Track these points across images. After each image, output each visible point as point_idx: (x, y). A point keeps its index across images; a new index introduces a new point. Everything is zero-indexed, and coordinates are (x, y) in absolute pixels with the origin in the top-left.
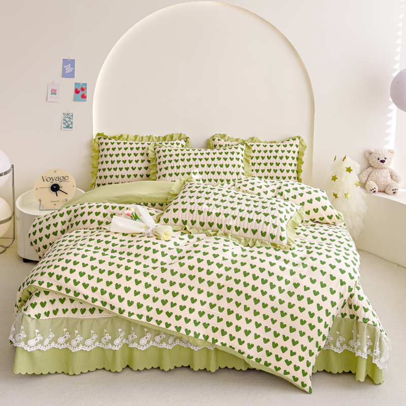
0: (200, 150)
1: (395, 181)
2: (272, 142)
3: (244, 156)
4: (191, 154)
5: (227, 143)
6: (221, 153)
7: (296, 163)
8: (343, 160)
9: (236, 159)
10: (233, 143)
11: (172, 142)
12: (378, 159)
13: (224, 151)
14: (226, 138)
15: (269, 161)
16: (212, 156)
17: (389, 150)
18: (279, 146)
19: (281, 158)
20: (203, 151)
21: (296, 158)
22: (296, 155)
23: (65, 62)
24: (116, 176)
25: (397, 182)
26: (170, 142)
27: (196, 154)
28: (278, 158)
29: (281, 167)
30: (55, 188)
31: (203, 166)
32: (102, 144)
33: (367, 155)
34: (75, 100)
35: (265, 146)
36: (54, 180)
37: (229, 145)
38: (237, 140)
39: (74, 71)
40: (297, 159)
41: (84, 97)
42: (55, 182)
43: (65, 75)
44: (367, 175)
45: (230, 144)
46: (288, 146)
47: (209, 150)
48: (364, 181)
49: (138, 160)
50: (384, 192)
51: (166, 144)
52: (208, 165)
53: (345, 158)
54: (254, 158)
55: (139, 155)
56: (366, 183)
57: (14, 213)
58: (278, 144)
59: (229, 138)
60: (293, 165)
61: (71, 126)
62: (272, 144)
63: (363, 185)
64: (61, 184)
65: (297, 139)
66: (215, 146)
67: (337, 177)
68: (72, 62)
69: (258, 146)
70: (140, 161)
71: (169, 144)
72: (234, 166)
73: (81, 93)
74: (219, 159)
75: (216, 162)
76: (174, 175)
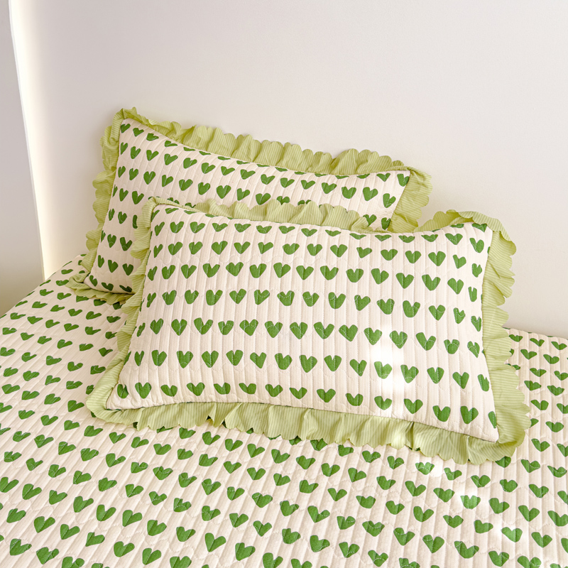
4: (270, 245)
9: (451, 283)
13: (401, 247)
16: (350, 261)
27: (289, 249)
31: (311, 299)
74: (380, 276)
75: (366, 286)
76: (190, 329)
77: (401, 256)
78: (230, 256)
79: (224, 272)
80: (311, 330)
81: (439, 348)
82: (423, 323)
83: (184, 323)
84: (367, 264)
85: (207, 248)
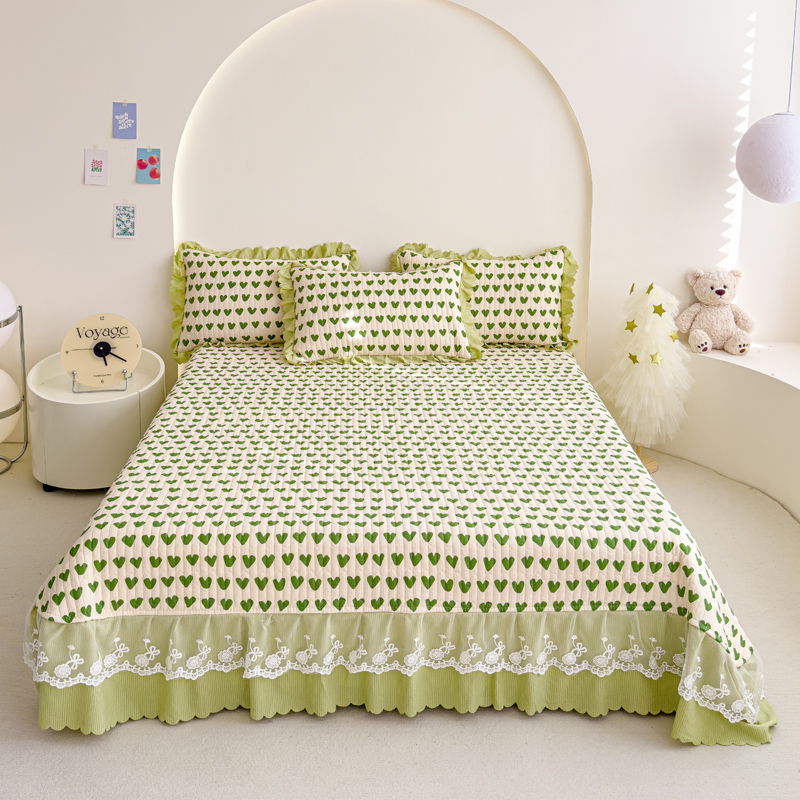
0: (377, 275)
1: (744, 328)
2: (512, 258)
3: (461, 286)
4: (360, 282)
5: (429, 260)
6: (417, 281)
7: (558, 297)
8: (648, 292)
9: (447, 291)
10: (439, 261)
11: (324, 260)
12: (712, 288)
13: (422, 277)
14: (427, 251)
15: (507, 295)
16: (399, 286)
17: (732, 272)
18: (525, 265)
19: (530, 288)
20: (383, 276)
21: (557, 289)
22: (557, 283)
23: (118, 108)
24: (219, 325)
25: (747, 331)
26: (320, 260)
27: (370, 283)
28: (524, 288)
29: (531, 304)
30: (102, 350)
31: (383, 305)
32: (190, 264)
33: (691, 280)
34: (138, 180)
35: (500, 266)
36: (101, 335)
37: (431, 264)
38: (447, 255)
39: (134, 125)
40: (561, 289)
41: (154, 175)
42: (102, 339)
43: (117, 134)
44: (691, 319)
45: (435, 262)
46: (543, 265)
47: (394, 275)
48: (684, 331)
49: (260, 295)
50: (723, 349)
51: (314, 263)
52: (392, 303)
53: (651, 288)
54: (480, 289)
55: (262, 285)
56: (688, 334)
57: (24, 397)
58: (524, 262)
59: (432, 252)
60: (553, 301)
61: (131, 230)
62: (512, 262)
63: (684, 337)
64: (113, 343)
65: (560, 252)
66: (406, 267)
67: (635, 323)
68: (131, 109)
69: (487, 265)
70: (264, 297)
71: (319, 264)
72: (442, 305)
73: (150, 167)
74: (414, 291)
75: (408, 297)
76: (328, 323)
77: (422, 281)
78: (341, 288)
79: (339, 296)
80: (385, 319)
81: (444, 321)
82: (436, 310)
83: (325, 321)
84: (407, 287)
85: (329, 285)
